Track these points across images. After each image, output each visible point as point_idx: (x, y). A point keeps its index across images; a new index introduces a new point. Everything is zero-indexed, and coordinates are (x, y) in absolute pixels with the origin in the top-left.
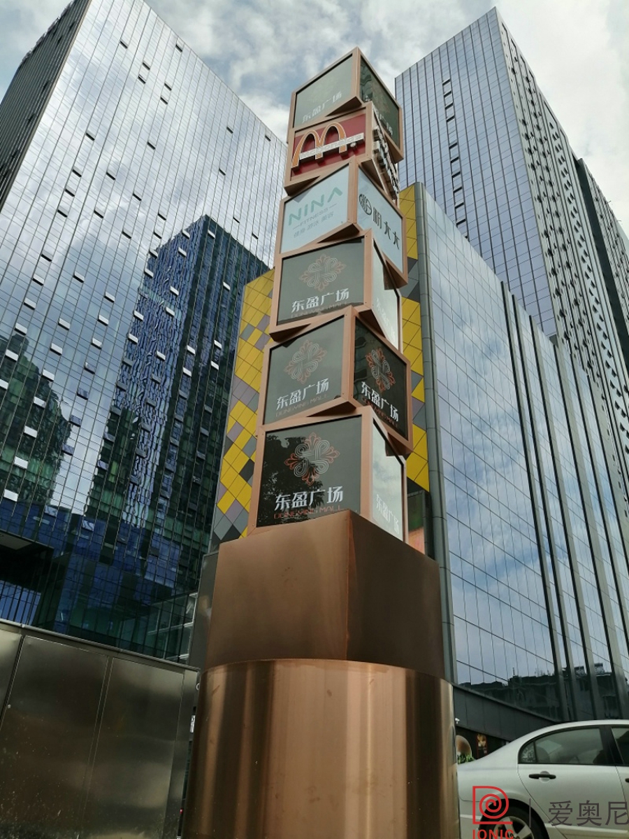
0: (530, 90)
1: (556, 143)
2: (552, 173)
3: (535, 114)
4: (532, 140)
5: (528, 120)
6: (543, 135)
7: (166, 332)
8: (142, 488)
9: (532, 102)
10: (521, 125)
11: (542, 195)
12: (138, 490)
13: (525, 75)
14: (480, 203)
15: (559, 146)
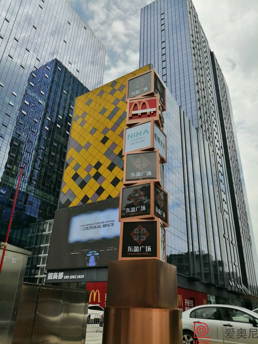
0: (195, 21)
1: (204, 44)
2: (201, 57)
3: (197, 32)
4: (195, 43)
5: (194, 35)
6: (199, 41)
7: (38, 111)
8: (26, 177)
9: (196, 27)
10: (191, 37)
11: (197, 67)
12: (24, 177)
13: (194, 15)
14: (172, 68)
15: (205, 46)
